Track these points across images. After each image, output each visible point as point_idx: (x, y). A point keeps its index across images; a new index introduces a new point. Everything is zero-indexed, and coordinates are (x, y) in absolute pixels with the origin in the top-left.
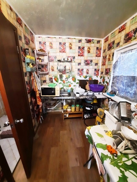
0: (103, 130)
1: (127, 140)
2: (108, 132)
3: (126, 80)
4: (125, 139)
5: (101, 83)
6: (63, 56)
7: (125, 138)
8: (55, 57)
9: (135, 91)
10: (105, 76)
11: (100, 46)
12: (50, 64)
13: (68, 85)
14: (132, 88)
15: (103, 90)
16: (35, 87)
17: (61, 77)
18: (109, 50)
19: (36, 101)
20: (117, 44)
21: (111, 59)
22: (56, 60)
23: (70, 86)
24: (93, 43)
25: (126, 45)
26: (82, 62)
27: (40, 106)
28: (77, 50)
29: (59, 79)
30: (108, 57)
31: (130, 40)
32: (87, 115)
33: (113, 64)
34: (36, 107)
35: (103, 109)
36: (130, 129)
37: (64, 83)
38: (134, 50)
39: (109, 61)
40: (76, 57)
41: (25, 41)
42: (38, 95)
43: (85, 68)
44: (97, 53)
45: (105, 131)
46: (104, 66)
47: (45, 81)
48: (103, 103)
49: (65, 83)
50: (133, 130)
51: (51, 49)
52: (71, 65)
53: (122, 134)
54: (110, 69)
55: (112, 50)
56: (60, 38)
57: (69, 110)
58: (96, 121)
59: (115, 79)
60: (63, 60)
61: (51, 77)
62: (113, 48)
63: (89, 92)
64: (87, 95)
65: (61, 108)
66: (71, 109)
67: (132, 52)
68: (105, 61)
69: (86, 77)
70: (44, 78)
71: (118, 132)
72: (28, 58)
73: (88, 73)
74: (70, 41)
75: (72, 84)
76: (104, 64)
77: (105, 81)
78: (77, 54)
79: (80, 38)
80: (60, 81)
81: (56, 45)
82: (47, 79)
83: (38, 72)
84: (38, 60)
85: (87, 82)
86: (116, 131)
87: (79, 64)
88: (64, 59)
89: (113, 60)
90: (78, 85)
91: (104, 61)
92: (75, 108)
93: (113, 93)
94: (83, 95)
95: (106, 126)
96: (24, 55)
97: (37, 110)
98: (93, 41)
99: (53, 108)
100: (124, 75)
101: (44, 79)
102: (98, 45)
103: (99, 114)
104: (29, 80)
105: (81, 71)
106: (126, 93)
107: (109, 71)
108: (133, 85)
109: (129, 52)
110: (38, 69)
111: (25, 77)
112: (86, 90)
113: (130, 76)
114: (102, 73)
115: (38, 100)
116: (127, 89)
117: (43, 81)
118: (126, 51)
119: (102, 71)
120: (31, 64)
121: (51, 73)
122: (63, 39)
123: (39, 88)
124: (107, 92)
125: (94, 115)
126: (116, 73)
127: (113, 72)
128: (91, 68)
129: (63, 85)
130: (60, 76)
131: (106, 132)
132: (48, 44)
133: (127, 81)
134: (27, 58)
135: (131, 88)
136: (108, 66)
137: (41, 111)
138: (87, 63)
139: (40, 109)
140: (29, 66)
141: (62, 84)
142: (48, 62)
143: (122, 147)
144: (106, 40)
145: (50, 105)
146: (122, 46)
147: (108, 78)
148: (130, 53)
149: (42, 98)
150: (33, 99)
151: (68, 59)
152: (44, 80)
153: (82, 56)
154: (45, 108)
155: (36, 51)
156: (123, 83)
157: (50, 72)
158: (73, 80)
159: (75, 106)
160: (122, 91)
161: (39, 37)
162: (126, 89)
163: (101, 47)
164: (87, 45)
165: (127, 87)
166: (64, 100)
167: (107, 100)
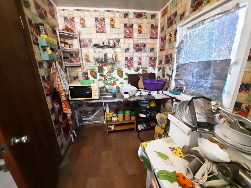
0: (168, 146)
1: (209, 163)
2: (176, 150)
3: (197, 67)
4: (207, 161)
5: (159, 77)
6: (101, 39)
7: (206, 158)
8: (90, 41)
9: (212, 83)
10: (165, 66)
11: (155, 22)
12: (82, 52)
13: (112, 82)
14: (207, 79)
15: (163, 87)
16: (58, 85)
17: (101, 70)
18: (169, 27)
19: (61, 107)
20: (181, 16)
21: (173, 40)
22: (92, 45)
23: (114, 83)
24: (146, 18)
25: (195, 14)
26: (130, 47)
27: (69, 115)
28: (122, 29)
29: (98, 74)
30: (167, 38)
31: (201, 6)
32: (142, 125)
33: (177, 46)
34: (61, 117)
35: (165, 114)
36: (212, 142)
37: (106, 79)
38: (207, 21)
39: (169, 43)
40: (121, 40)
41: (38, 12)
42: (63, 98)
43: (136, 56)
44: (151, 32)
45: (170, 148)
46: (164, 52)
47: (76, 78)
48: (164, 107)
49: (108, 79)
50: (219, 144)
51: (82, 28)
52: (115, 52)
53: (200, 152)
54: (171, 55)
55: (174, 26)
56: (95, 11)
57: (115, 119)
58: (156, 133)
59: (180, 69)
60: (101, 44)
61: (85, 71)
62: (175, 23)
63: (142, 90)
64: (141, 96)
65: (103, 117)
66: (118, 117)
67: (204, 25)
68: (164, 45)
69: (138, 70)
70: (76, 73)
71: (194, 149)
72: (43, 39)
73: (140, 63)
74: (111, 15)
75: (117, 80)
76: (162, 49)
77: (166, 73)
78: (123, 35)
79: (126, 11)
80: (99, 77)
81: (90, 22)
82: (79, 75)
83: (63, 62)
84: (63, 45)
85: (140, 77)
86: (190, 147)
87: (127, 50)
88: (103, 43)
89: (175, 41)
90: (126, 81)
91: (162, 44)
92: (124, 116)
93: (179, 90)
94: (134, 96)
95: (172, 140)
96: (37, 34)
97: (64, 122)
98: (146, 15)
99: (91, 118)
100: (194, 62)
101: (74, 74)
102: (153, 22)
103: (159, 123)
104: (47, 74)
105: (129, 61)
106: (198, 88)
107: (171, 57)
108: (208, 74)
109: (199, 26)
110: (64, 58)
111: (39, 70)
112: (138, 88)
113: (203, 61)
114: (160, 62)
115: (64, 105)
116: (200, 81)
117: (74, 78)
118: (195, 25)
119: (161, 60)
120: (48, 49)
121: (84, 65)
122: (100, 12)
123: (66, 87)
124: (169, 89)
125: (152, 124)
126: (181, 59)
127: (177, 59)
128: (145, 56)
129: (105, 83)
130: (99, 69)
131: (173, 149)
132: (77, 20)
133: (198, 69)
134: (41, 38)
135: (205, 79)
136: (169, 50)
137: (70, 122)
138: (139, 48)
139: (69, 120)
140: (45, 52)
141: (102, 81)
142: (80, 48)
143: (204, 175)
144: (165, 13)
145: (86, 114)
146: (188, 17)
147: (170, 69)
148: (202, 27)
149: (71, 103)
150: (55, 105)
151: (109, 43)
152: (76, 75)
153: (130, 38)
154: (79, 119)
155: (59, 30)
156: (193, 74)
157: (83, 63)
158: (118, 74)
159: (124, 113)
160: (192, 86)
161: (63, 10)
162: (197, 82)
163: (157, 24)
164: (136, 22)
165: (199, 79)
166: (107, 104)
167: (170, 101)
